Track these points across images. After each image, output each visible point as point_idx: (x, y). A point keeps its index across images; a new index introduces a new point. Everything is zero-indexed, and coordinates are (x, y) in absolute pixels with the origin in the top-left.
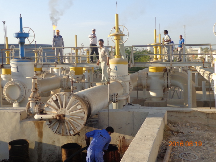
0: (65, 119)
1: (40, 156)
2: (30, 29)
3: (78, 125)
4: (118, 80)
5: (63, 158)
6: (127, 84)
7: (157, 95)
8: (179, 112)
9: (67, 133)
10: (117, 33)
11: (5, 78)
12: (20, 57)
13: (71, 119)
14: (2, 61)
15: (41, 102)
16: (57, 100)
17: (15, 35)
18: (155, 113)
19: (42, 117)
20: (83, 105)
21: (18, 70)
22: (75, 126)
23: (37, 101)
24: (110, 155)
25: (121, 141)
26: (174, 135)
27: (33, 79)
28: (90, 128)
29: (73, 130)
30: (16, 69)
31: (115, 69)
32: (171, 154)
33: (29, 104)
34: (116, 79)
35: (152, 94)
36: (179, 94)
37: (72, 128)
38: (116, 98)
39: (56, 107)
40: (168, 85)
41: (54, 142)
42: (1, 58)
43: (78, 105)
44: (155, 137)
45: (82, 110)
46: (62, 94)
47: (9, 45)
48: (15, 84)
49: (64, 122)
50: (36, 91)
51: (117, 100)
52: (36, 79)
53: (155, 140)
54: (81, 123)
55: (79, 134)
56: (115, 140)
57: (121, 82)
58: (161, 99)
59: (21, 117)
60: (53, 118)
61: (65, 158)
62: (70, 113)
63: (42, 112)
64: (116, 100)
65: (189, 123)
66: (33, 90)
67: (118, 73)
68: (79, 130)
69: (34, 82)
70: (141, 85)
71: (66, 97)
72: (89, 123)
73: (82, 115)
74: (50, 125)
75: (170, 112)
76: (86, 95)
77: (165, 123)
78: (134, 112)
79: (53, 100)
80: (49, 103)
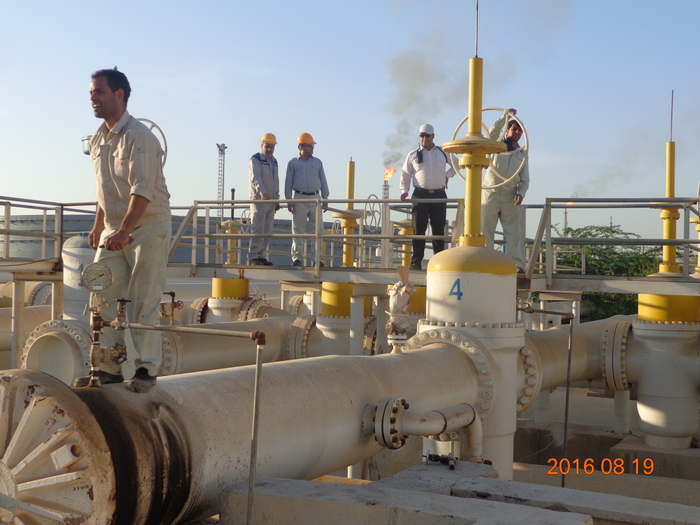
4: (457, 341)
10: (475, 138)
20: (86, 451)
21: (81, 279)
30: (78, 276)
31: (452, 293)
34: (449, 337)
35: (647, 414)
38: (393, 421)
43: (56, 446)
48: (62, 333)
51: (399, 435)
57: (472, 350)
58: (688, 441)
62: (21, 487)
64: (393, 431)
67: (464, 313)
73: (82, 503)
78: (396, 510)
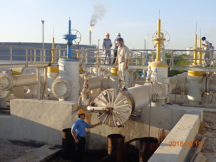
0: (113, 111)
1: (87, 144)
2: (78, 31)
3: (124, 118)
4: (158, 82)
5: (109, 146)
6: (167, 86)
7: (195, 99)
8: (214, 113)
9: (114, 124)
10: (159, 38)
11: (50, 76)
12: (67, 57)
13: (118, 112)
14: (50, 60)
15: (91, 97)
16: (107, 95)
17: (64, 37)
18: (192, 111)
19: (93, 109)
20: (129, 101)
21: (65, 68)
22: (121, 118)
23: (88, 95)
24: (151, 146)
25: (161, 133)
26: (209, 131)
27: (85, 76)
28: (133, 121)
29: (119, 121)
30: (64, 68)
31: (155, 71)
32: (204, 144)
33: (81, 98)
34: (156, 81)
35: (190, 98)
37: (119, 119)
38: (156, 97)
39: (106, 101)
40: (206, 90)
41: (100, 132)
42: (50, 57)
43: (124, 100)
44: (191, 128)
45: (128, 105)
46: (111, 90)
48: (62, 81)
49: (112, 114)
50: (87, 87)
52: (88, 77)
53: (191, 130)
54: (126, 116)
55: (123, 126)
56: (155, 133)
57: (161, 84)
58: (199, 103)
59: (73, 109)
60: (103, 110)
61: (111, 146)
62: (117, 107)
63: (93, 105)
64: (156, 99)
66: (85, 86)
67: (157, 76)
68: (124, 122)
69: (86, 79)
70: (179, 88)
71: (114, 93)
72: (132, 118)
73: (128, 109)
74: (99, 116)
75: (206, 112)
76: (131, 93)
77: (201, 121)
78: (173, 110)
79: (103, 95)
80: (99, 97)
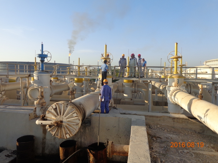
0: (63, 124)
1: (43, 148)
2: (49, 52)
3: (73, 130)
9: (64, 136)
11: (32, 83)
12: (41, 70)
13: (68, 124)
14: (30, 72)
15: (46, 107)
16: (56, 108)
17: (37, 56)
19: (42, 123)
20: (78, 113)
22: (71, 131)
24: (99, 154)
25: (110, 147)
26: (153, 140)
27: (40, 88)
29: (69, 134)
30: (37, 78)
33: (36, 109)
36: (140, 95)
37: (69, 132)
39: (56, 114)
43: (74, 113)
45: (77, 118)
46: (61, 103)
47: (37, 63)
48: (36, 88)
49: (62, 127)
50: (42, 98)
52: (43, 89)
54: (76, 128)
58: (131, 99)
59: (30, 117)
60: (51, 124)
63: (44, 119)
65: (159, 125)
66: (39, 97)
69: (41, 91)
71: (64, 106)
72: (83, 125)
73: (77, 121)
74: (49, 128)
79: (53, 108)
80: (49, 110)
